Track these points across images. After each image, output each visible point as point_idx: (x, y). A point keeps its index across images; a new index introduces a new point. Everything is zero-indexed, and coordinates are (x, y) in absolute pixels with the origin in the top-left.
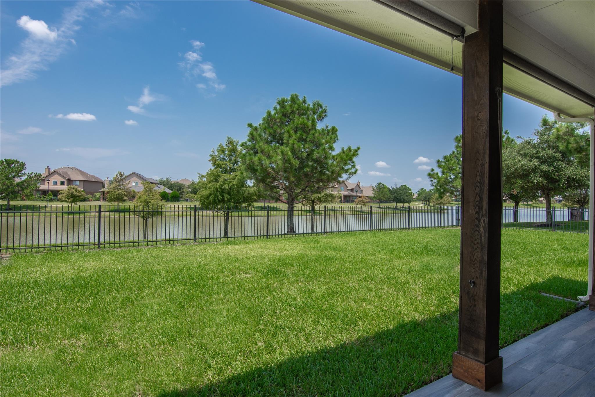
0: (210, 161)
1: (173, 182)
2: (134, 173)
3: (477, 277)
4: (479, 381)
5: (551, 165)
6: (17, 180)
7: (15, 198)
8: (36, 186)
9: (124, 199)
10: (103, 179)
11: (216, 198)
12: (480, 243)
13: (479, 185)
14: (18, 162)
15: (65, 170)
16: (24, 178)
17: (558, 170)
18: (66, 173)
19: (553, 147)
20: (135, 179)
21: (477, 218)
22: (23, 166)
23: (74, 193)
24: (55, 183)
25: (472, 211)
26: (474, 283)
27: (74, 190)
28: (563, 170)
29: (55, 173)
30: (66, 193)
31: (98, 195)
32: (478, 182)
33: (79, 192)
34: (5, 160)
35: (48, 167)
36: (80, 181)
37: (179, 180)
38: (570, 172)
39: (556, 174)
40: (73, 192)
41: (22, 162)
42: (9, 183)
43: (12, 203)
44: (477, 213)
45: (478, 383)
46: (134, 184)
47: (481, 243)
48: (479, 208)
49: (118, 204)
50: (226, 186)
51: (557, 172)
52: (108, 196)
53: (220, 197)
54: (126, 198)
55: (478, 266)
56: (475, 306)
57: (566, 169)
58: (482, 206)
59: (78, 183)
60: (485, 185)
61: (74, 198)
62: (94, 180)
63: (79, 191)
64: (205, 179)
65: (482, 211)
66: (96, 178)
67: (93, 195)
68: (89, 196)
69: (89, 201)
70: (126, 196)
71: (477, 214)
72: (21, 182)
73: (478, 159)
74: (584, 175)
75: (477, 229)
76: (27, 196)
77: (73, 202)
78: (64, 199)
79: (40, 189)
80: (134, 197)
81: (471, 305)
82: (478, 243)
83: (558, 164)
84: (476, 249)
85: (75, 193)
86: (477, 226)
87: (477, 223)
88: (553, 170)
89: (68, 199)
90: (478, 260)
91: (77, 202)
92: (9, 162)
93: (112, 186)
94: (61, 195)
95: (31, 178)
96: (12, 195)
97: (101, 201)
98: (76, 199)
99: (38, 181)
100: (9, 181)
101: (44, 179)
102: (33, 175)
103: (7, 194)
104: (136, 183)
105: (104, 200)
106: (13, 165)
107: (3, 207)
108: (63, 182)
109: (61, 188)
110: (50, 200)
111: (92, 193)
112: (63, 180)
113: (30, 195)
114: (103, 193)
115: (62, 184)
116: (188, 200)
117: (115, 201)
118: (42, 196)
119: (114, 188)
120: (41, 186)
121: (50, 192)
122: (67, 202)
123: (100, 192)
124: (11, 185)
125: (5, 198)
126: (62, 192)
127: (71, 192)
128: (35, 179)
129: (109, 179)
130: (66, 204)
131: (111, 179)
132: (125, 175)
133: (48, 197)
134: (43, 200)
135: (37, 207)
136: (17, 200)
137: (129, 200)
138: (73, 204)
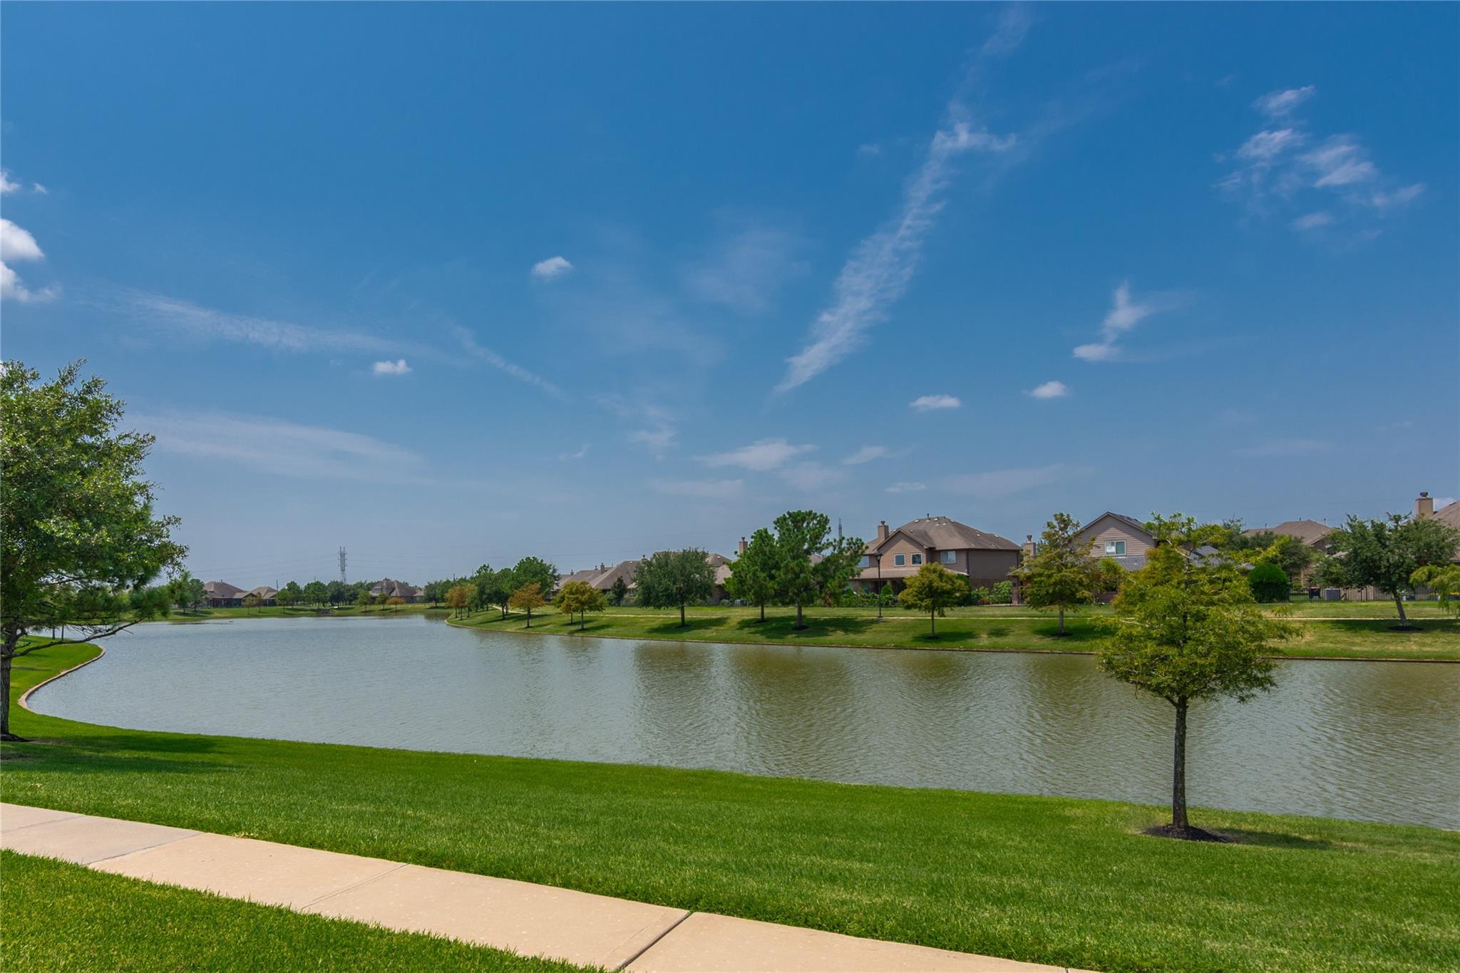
1: (1248, 536)
2: (1109, 516)
6: (815, 559)
7: (809, 602)
8: (852, 570)
9: (1078, 595)
10: (1019, 541)
14: (815, 516)
15: (921, 528)
16: (827, 552)
18: (925, 535)
20: (1114, 532)
22: (823, 524)
23: (935, 584)
24: (900, 560)
27: (934, 576)
29: (900, 535)
30: (917, 584)
31: (1005, 586)
33: (950, 579)
34: (789, 513)
35: (883, 523)
36: (957, 551)
37: (1270, 527)
40: (931, 582)
41: (822, 515)
42: (797, 565)
43: (809, 612)
46: (1111, 548)
49: (1062, 613)
52: (1029, 591)
54: (1086, 593)
59: (952, 557)
61: (936, 597)
62: (993, 547)
63: (947, 576)
66: (998, 540)
67: (991, 587)
68: (982, 591)
69: (983, 603)
70: (1088, 587)
72: (822, 563)
76: (833, 595)
77: (933, 609)
78: (911, 600)
79: (861, 577)
80: (1112, 589)
85: (937, 583)
89: (922, 600)
91: (945, 609)
92: (798, 519)
93: (1041, 560)
94: (906, 591)
95: (841, 551)
96: (804, 595)
97: (1015, 603)
98: (941, 600)
99: (856, 557)
100: (796, 562)
101: (876, 552)
102: (844, 545)
103: (794, 593)
104: (1120, 546)
105: (1021, 600)
106: (805, 525)
107: (792, 623)
108: (919, 556)
109: (910, 571)
110: (887, 603)
111: (989, 584)
112: (917, 551)
113: (844, 592)
114: (1018, 581)
115: (914, 562)
116: (1323, 593)
117: (1051, 603)
118: (870, 594)
119: (1047, 565)
120: (865, 570)
121: (889, 583)
122: (920, 608)
123: (1009, 578)
124: (801, 571)
125: (792, 602)
126: (908, 583)
127: (927, 582)
128: (848, 554)
129: (1033, 541)
130: (919, 613)
131: (1038, 538)
132: (1077, 525)
133: (883, 597)
134: (872, 604)
135: (857, 622)
136: (815, 606)
137: (1098, 601)
138: (936, 613)
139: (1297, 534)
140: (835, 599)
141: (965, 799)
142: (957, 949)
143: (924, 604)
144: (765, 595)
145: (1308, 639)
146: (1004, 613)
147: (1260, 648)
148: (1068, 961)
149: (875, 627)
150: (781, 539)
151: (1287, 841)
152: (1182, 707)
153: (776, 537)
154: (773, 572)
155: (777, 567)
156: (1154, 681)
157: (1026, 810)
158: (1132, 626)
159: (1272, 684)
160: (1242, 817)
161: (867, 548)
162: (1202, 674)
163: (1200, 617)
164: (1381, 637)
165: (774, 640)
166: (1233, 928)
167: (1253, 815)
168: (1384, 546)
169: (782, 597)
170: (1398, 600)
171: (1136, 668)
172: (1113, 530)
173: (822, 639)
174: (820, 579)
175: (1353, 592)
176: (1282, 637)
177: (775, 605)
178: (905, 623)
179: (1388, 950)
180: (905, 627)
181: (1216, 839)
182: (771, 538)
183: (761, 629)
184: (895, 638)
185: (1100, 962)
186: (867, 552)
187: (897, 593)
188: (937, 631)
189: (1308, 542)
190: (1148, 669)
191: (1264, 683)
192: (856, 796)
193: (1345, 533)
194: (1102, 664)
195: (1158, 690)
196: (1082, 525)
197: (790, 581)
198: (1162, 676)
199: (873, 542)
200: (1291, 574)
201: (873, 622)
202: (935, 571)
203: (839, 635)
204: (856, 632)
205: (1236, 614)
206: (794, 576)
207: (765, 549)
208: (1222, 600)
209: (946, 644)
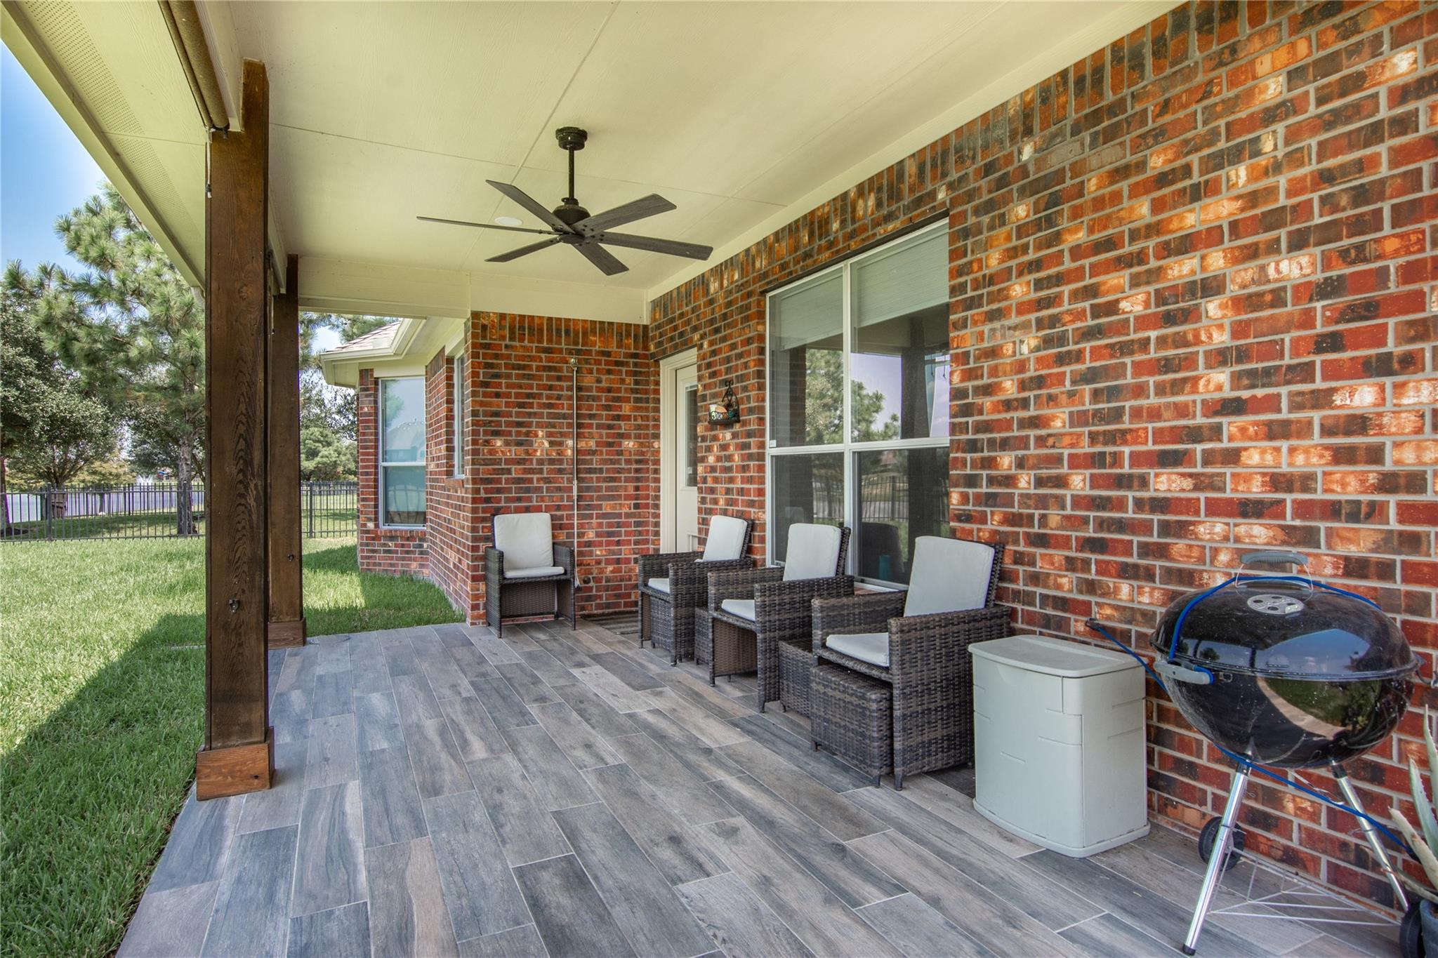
3: (243, 591)
4: (256, 777)
5: (10, 383)
12: (247, 527)
13: (244, 421)
17: (28, 396)
19: (16, 339)
21: (241, 482)
25: (231, 469)
26: (239, 602)
28: (38, 399)
32: (242, 413)
38: (58, 406)
39: (24, 406)
44: (240, 471)
45: (256, 781)
47: (251, 527)
48: (245, 462)
51: (26, 402)
55: (246, 570)
56: (240, 645)
57: (46, 397)
58: (252, 459)
60: (258, 421)
65: (252, 468)
71: (240, 475)
73: (241, 371)
74: (88, 414)
75: (243, 501)
81: (232, 645)
82: (244, 528)
83: (29, 382)
84: (240, 539)
86: (242, 496)
87: (243, 491)
88: (18, 397)
90: (245, 559)
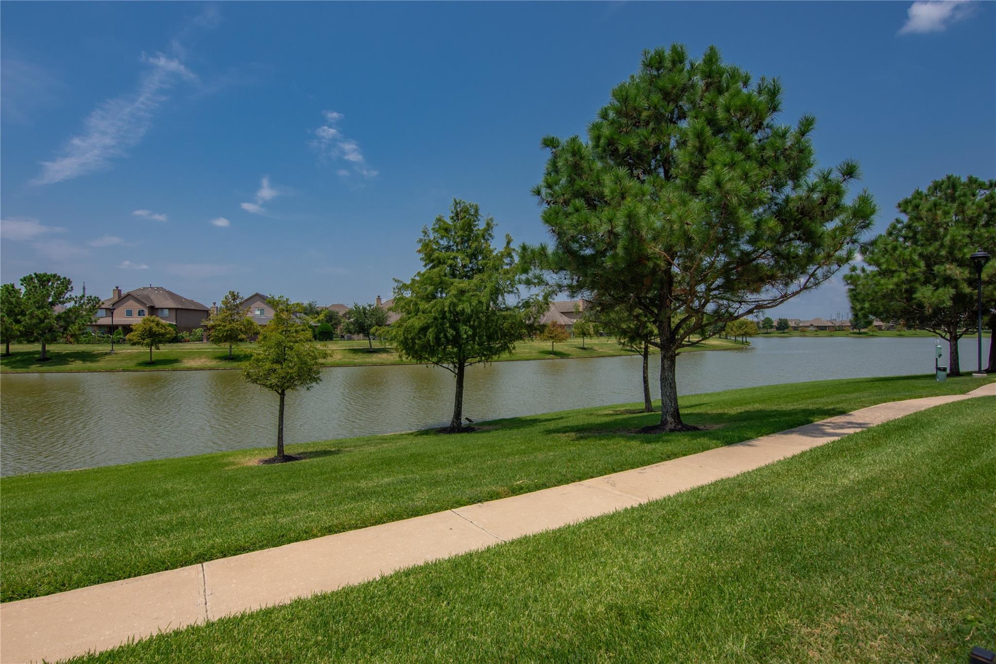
0: (419, 251)
1: (319, 309)
2: (257, 295)
6: (59, 309)
7: (54, 340)
8: (91, 319)
9: (239, 337)
10: (209, 306)
11: (442, 335)
14: (59, 279)
15: (145, 293)
16: (70, 305)
18: (148, 298)
20: (259, 304)
22: (66, 284)
23: (153, 329)
24: (129, 313)
27: (153, 324)
29: (130, 297)
30: (141, 329)
31: (199, 331)
33: (163, 326)
34: (35, 274)
35: (117, 287)
36: (169, 309)
40: (151, 328)
41: (65, 278)
42: (42, 313)
43: (52, 348)
46: (258, 313)
49: (230, 347)
50: (465, 307)
52: (213, 334)
53: (451, 332)
54: (244, 336)
59: (166, 312)
61: (154, 337)
62: (193, 308)
63: (162, 324)
64: (408, 294)
66: (196, 304)
67: (191, 332)
68: (185, 334)
69: (185, 341)
70: (245, 333)
72: (65, 313)
76: (74, 335)
77: (151, 345)
78: (136, 339)
79: (98, 323)
80: (258, 334)
85: (155, 329)
89: (144, 339)
91: (160, 345)
92: (44, 280)
93: (220, 317)
94: (132, 333)
95: (81, 306)
96: (49, 334)
97: (205, 341)
98: (157, 340)
99: (93, 309)
100: (41, 311)
101: (111, 307)
102: (85, 300)
103: (39, 334)
104: (262, 311)
105: (208, 339)
106: (50, 284)
107: (37, 356)
108: (143, 311)
109: (136, 321)
110: (119, 341)
111: (190, 330)
112: (141, 308)
113: (83, 334)
114: (207, 328)
115: (139, 315)
116: (346, 337)
117: (225, 341)
118: (105, 336)
119: (224, 320)
120: (101, 319)
121: (120, 328)
122: (142, 344)
123: (202, 326)
124: (46, 318)
125: (36, 340)
126: (134, 328)
127: (148, 328)
128: (88, 307)
129: (216, 305)
130: (142, 348)
131: (219, 304)
132: (242, 299)
133: (114, 337)
134: (107, 342)
135: (94, 355)
136: (59, 343)
137: (250, 340)
138: (153, 348)
139: (337, 310)
140: (75, 337)
141: (162, 465)
142: (129, 577)
143: (145, 342)
144: (10, 335)
145: (337, 357)
146: (198, 347)
147: (316, 363)
148: (204, 558)
149: (107, 358)
150: (28, 293)
151: (325, 453)
152: (282, 395)
153: (23, 290)
154: (19, 317)
155: (23, 313)
156: (269, 383)
157: (201, 464)
158: (260, 354)
159: (320, 380)
160: (308, 445)
161: (103, 303)
162: (291, 378)
163: (291, 348)
164: (365, 355)
165: (18, 370)
166: (294, 508)
167: (313, 443)
168: (366, 317)
169: (27, 336)
170: (370, 339)
171: (261, 376)
172: (259, 302)
173: (63, 367)
174: (62, 323)
175: (355, 336)
176: (325, 358)
177: (20, 342)
178: (131, 354)
179: (353, 498)
180: (131, 357)
181: (296, 459)
182: (18, 292)
183: (6, 361)
184: (124, 364)
185: (222, 552)
186: (103, 306)
187: (125, 335)
188: (153, 359)
189: (341, 314)
190: (267, 375)
191: (316, 380)
192: (77, 479)
193: (353, 310)
194: (244, 375)
195: (271, 387)
196: (246, 297)
197: (35, 325)
198: (273, 380)
199: (109, 300)
200: (334, 328)
201: (106, 354)
202: (153, 321)
203: (78, 364)
204: (92, 361)
205: (307, 346)
206: (38, 321)
207: (11, 299)
208: (301, 340)
209: (160, 367)
